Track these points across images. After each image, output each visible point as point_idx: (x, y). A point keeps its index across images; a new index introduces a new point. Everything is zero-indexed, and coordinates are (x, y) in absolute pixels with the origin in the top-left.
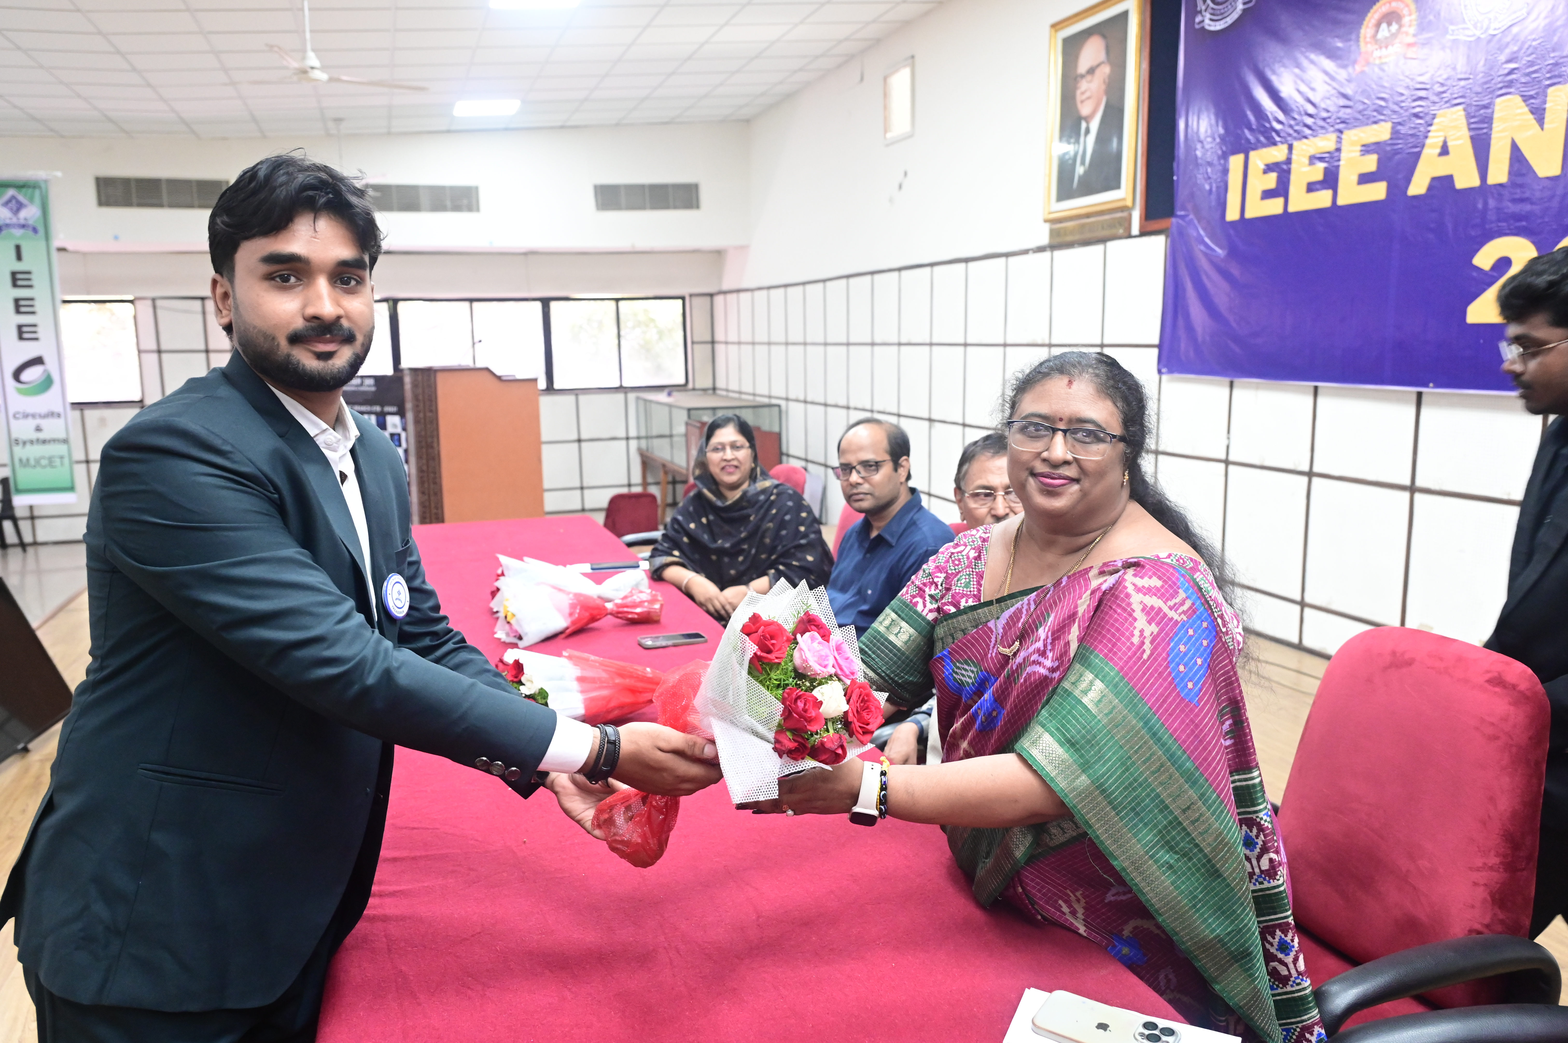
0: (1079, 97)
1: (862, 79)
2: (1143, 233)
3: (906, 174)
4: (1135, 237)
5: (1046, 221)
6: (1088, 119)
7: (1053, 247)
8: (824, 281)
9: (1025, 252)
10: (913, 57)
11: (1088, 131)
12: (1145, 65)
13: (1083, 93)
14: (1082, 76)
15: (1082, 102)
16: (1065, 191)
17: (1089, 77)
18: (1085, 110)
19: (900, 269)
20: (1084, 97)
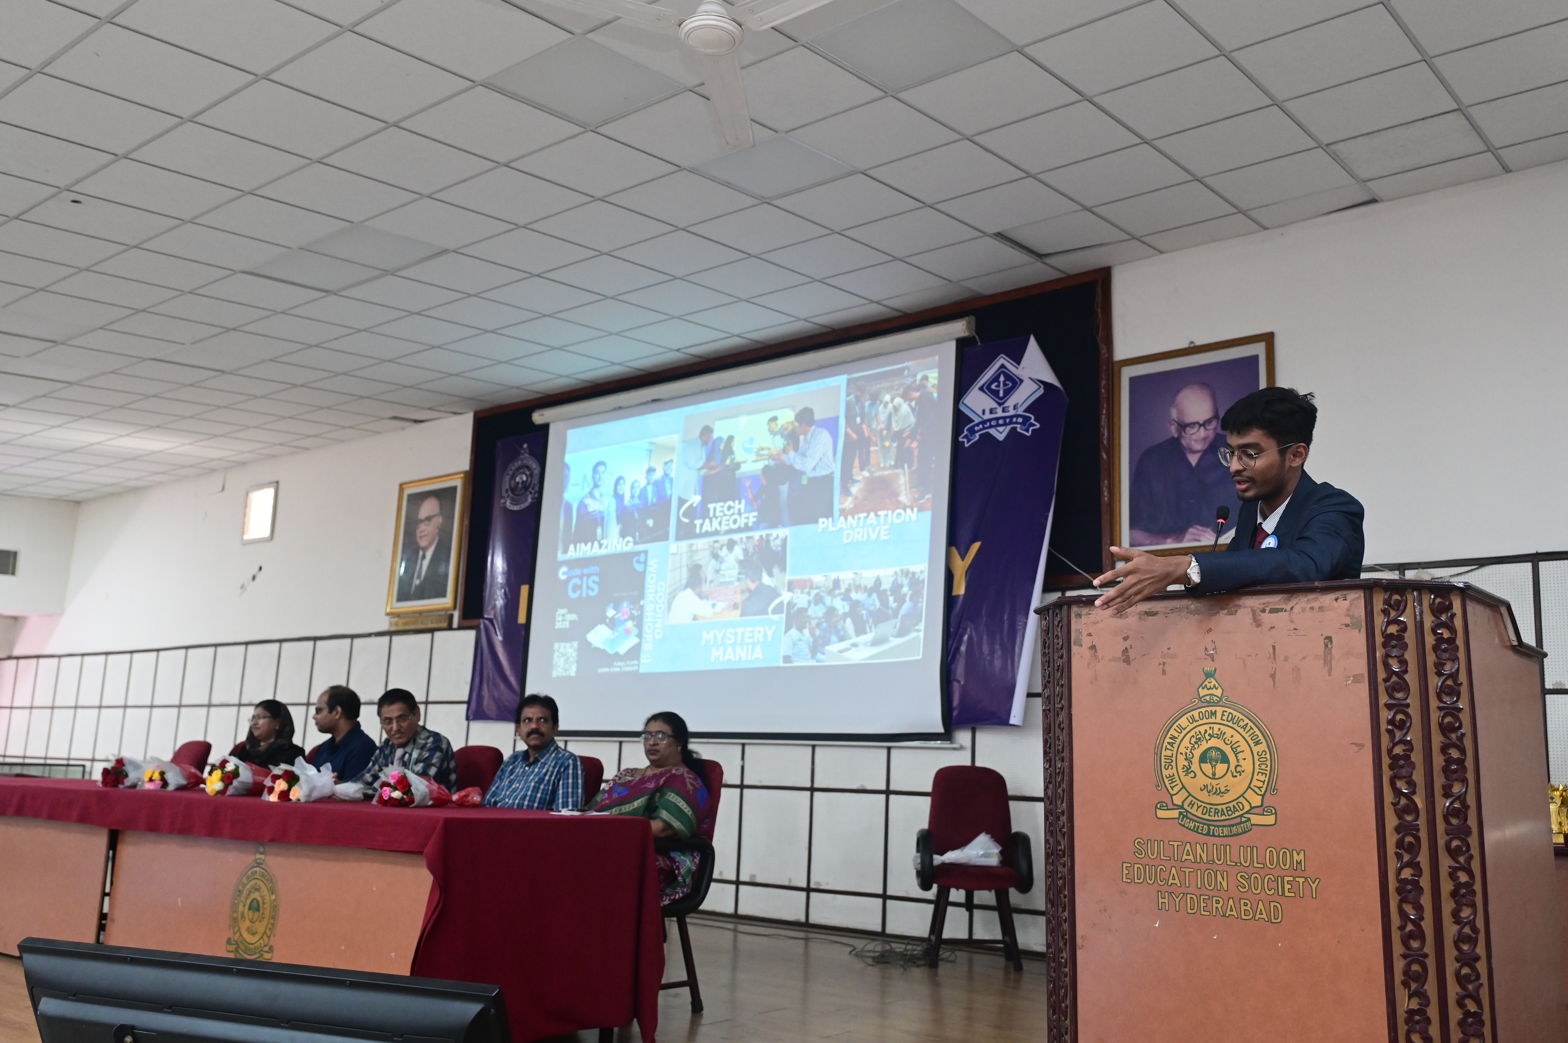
0: (418, 534)
1: (223, 489)
2: (460, 628)
3: (260, 568)
4: (455, 629)
5: (387, 614)
6: (425, 549)
7: (390, 634)
8: (158, 650)
9: (369, 635)
10: (277, 482)
11: (424, 557)
12: (466, 522)
13: (421, 532)
14: (422, 521)
15: (421, 537)
16: (403, 596)
17: (427, 523)
18: (423, 543)
19: (247, 644)
20: (422, 534)
